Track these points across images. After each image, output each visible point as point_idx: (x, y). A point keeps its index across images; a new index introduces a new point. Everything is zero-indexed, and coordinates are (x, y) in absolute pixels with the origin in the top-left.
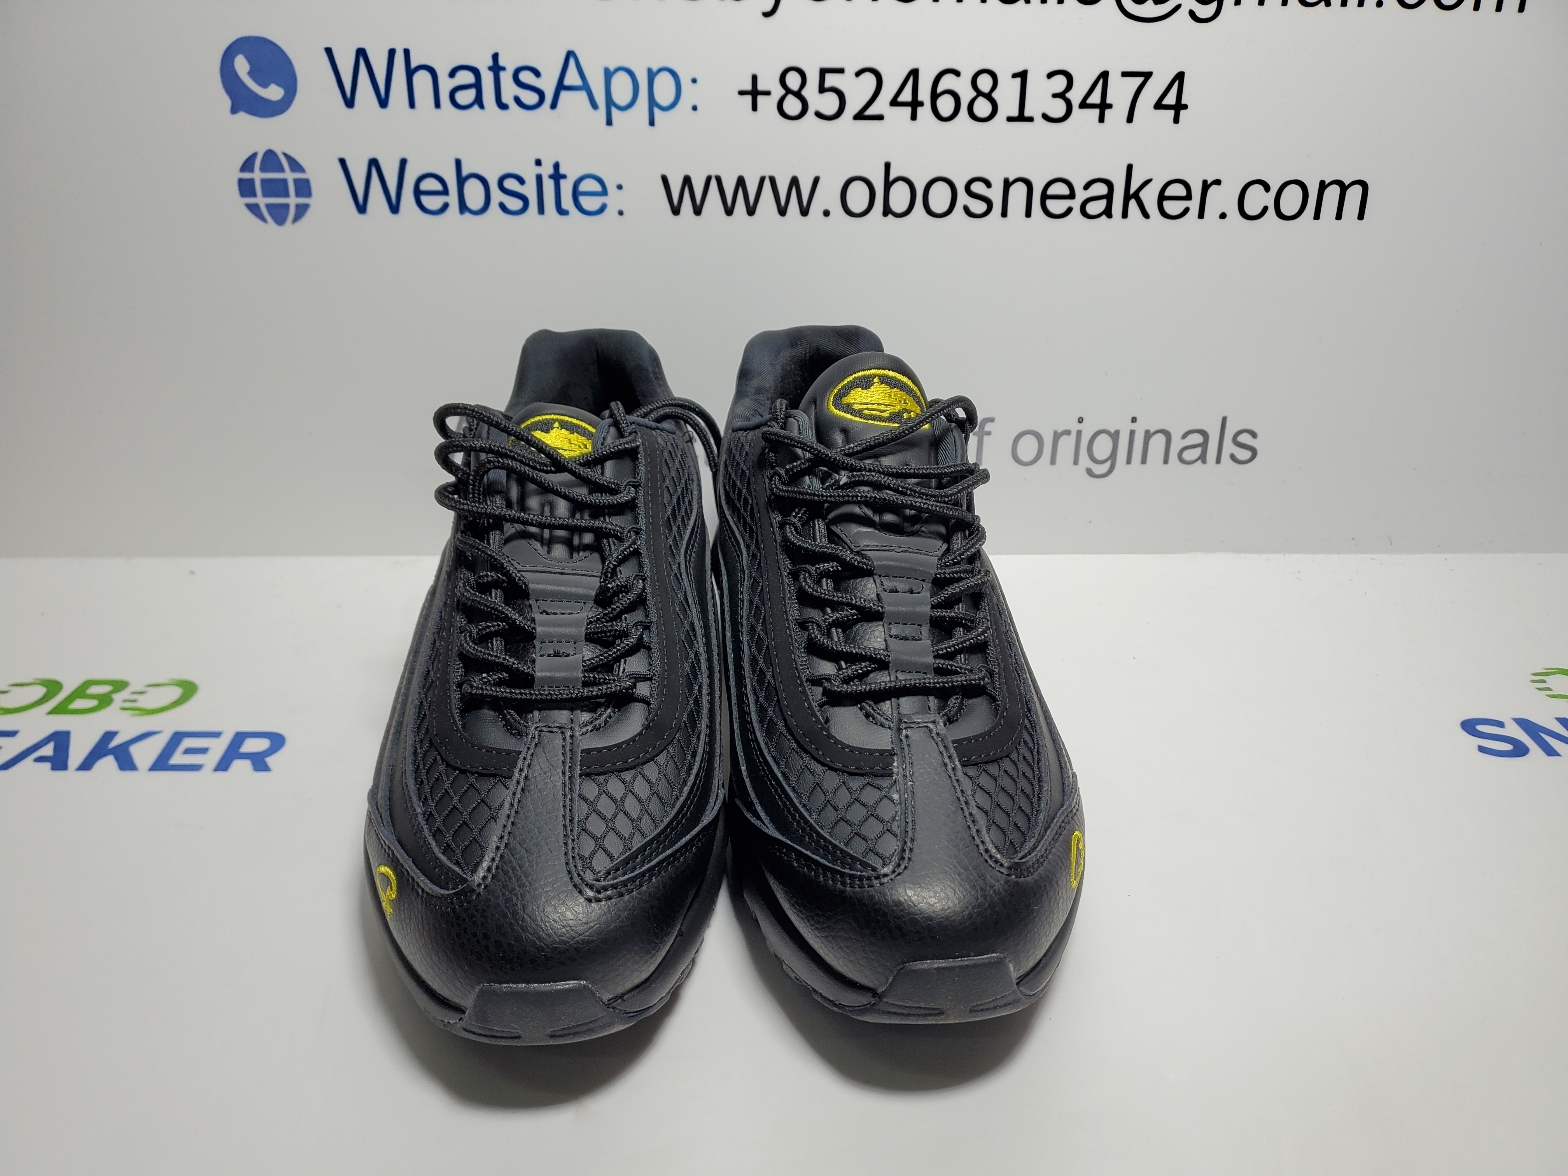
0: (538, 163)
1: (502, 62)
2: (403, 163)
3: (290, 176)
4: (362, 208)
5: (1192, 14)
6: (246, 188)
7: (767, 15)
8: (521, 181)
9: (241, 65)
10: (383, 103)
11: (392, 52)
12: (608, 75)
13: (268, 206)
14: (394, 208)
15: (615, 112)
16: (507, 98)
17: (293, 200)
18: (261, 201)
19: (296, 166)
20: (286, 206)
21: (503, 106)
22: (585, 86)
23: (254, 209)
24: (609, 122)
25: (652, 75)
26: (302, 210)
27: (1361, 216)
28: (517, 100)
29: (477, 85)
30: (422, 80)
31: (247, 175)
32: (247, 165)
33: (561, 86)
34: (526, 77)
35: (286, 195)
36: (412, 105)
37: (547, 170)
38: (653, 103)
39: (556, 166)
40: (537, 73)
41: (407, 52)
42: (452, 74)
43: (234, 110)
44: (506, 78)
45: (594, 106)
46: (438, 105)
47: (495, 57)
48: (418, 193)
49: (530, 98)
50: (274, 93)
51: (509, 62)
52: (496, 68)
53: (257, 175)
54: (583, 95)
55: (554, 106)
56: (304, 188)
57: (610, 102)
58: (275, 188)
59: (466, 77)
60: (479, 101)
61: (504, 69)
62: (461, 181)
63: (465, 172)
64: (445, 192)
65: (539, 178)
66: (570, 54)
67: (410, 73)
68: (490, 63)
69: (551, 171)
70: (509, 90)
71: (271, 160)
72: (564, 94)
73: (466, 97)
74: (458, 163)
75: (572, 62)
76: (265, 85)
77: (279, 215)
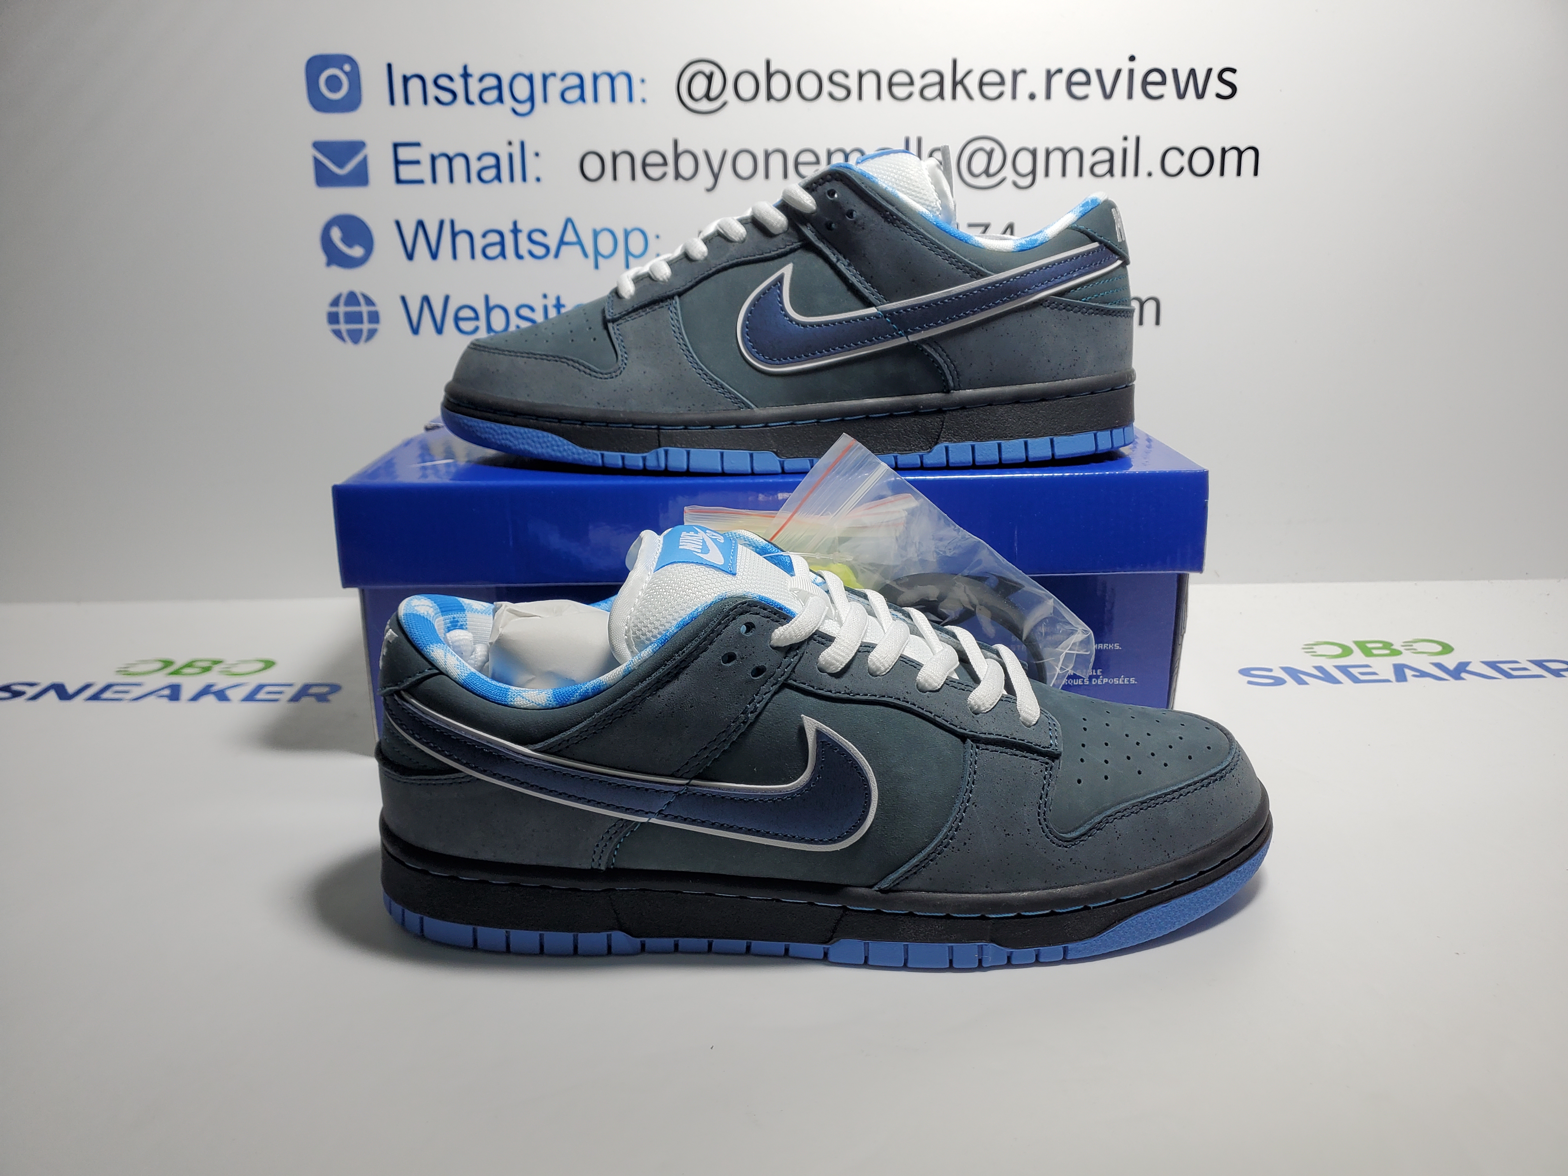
0: (545, 296)
1: (519, 226)
2: (447, 298)
3: (364, 309)
4: (415, 331)
5: (1015, 184)
6: (333, 318)
7: (709, 190)
8: (532, 309)
9: (336, 234)
10: (434, 256)
11: (442, 223)
12: (596, 234)
13: (349, 332)
14: (439, 330)
15: (600, 259)
16: (523, 251)
17: (366, 326)
18: (343, 327)
19: (369, 302)
20: (361, 331)
21: (519, 256)
22: (580, 243)
23: (338, 333)
24: (597, 266)
25: (627, 234)
26: (372, 333)
27: (1158, 322)
28: (531, 253)
29: (502, 243)
30: (463, 241)
31: (334, 309)
32: (335, 302)
33: (562, 242)
34: (537, 237)
35: (361, 322)
36: (455, 257)
37: (551, 301)
38: (628, 253)
39: (558, 299)
40: (544, 234)
41: (452, 223)
42: (484, 235)
43: (329, 264)
44: (523, 238)
45: (586, 255)
46: (473, 256)
47: (515, 223)
48: (457, 319)
49: (539, 251)
50: (357, 252)
51: (525, 227)
52: (516, 231)
53: (342, 309)
54: (577, 248)
55: (557, 255)
56: (374, 317)
57: (597, 253)
58: (355, 318)
59: (495, 238)
60: (503, 254)
61: (520, 231)
62: (489, 310)
63: (492, 303)
64: (477, 318)
65: (546, 308)
66: (569, 221)
67: (454, 235)
68: (511, 227)
69: (554, 302)
70: (524, 245)
71: (352, 298)
72: (564, 248)
73: (493, 251)
74: (487, 298)
75: (570, 226)
76: (350, 245)
77: (355, 336)
